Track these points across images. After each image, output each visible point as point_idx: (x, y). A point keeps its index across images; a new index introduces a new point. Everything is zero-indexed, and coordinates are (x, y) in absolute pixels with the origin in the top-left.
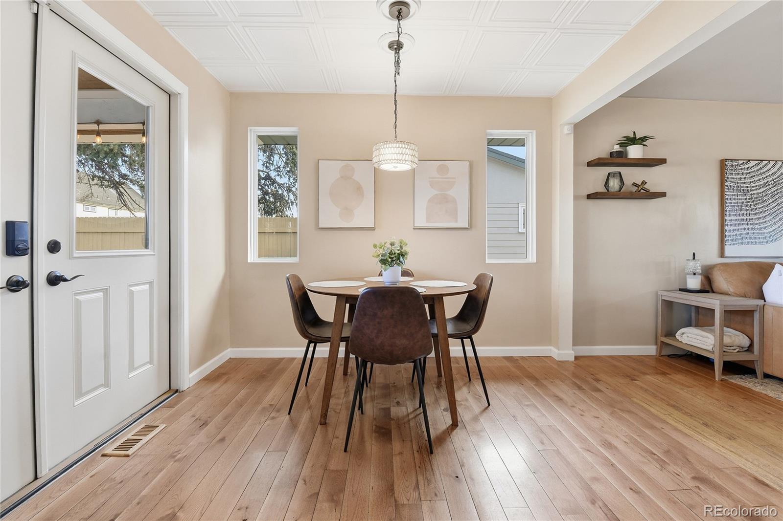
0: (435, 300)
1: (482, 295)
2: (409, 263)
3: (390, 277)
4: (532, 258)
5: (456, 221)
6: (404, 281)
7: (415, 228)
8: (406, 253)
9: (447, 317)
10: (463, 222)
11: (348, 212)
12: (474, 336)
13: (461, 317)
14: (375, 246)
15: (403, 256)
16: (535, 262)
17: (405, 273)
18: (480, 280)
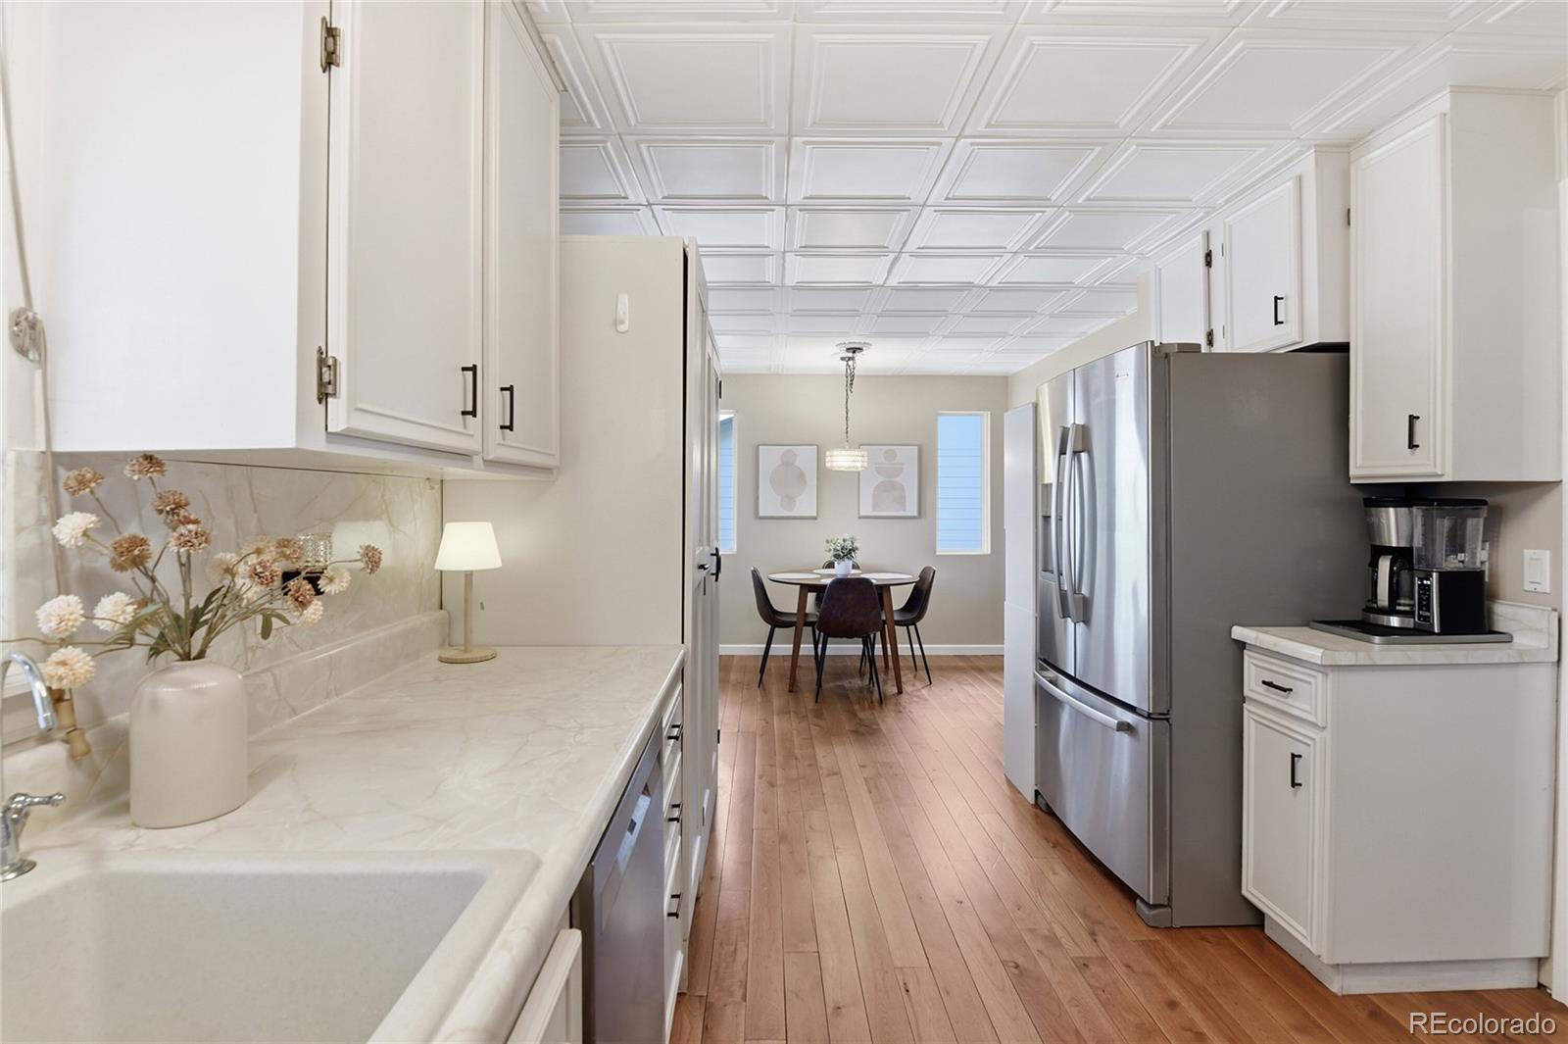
0: (884, 589)
1: (926, 587)
2: (859, 557)
3: (842, 569)
4: (986, 549)
5: (904, 510)
6: (854, 573)
7: (860, 518)
8: (857, 549)
9: (894, 608)
10: (912, 510)
11: (789, 500)
12: (917, 624)
13: (906, 609)
14: (827, 541)
15: (854, 551)
16: (989, 552)
17: (856, 567)
18: (925, 572)
